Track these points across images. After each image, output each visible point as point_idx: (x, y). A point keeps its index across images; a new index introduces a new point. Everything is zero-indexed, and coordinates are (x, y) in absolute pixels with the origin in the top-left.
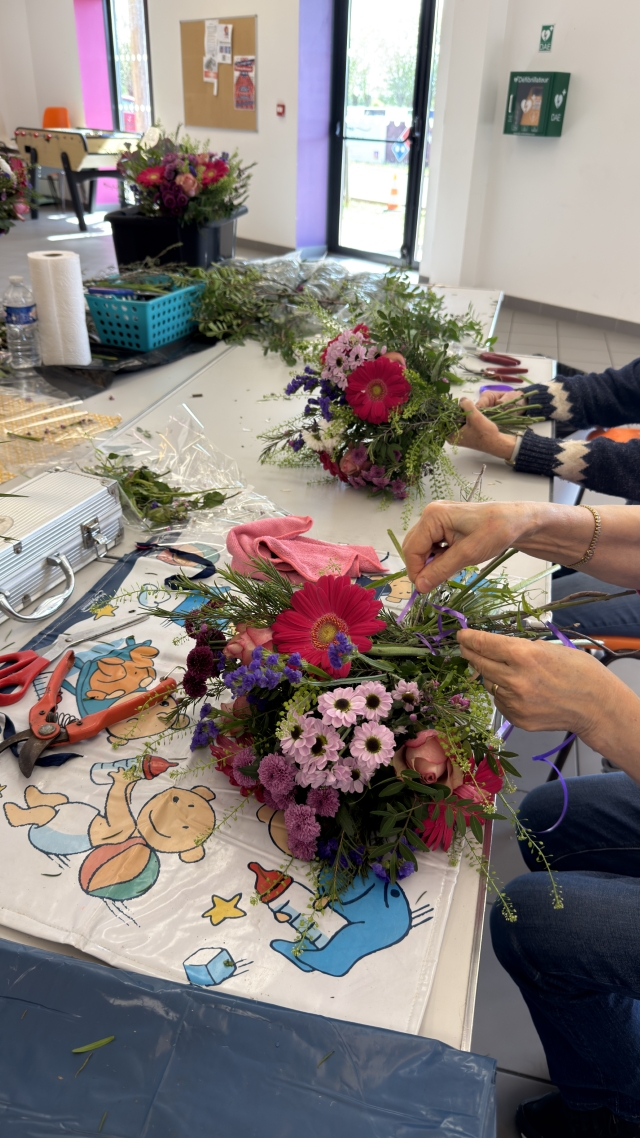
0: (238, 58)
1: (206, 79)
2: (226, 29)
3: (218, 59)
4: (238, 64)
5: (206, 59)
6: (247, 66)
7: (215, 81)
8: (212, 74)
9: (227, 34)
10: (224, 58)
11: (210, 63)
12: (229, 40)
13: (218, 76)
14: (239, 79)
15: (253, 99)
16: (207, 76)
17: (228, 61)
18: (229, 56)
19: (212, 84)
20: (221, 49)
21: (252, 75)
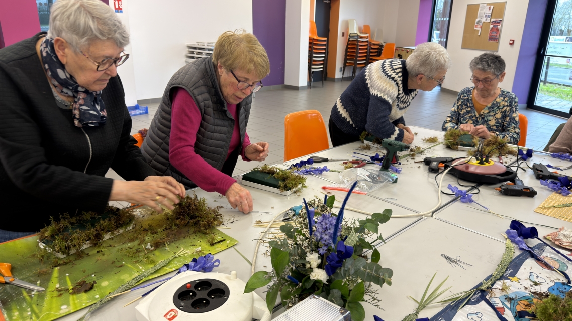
0: (493, 20)
1: (475, 28)
2: (490, 7)
3: (484, 20)
4: (493, 22)
5: (477, 20)
6: (497, 23)
7: (480, 29)
8: (479, 26)
9: (490, 10)
10: (486, 19)
11: (479, 21)
12: (491, 12)
13: (481, 27)
14: (492, 28)
15: (498, 37)
16: (476, 27)
17: (488, 21)
18: (489, 19)
19: (478, 30)
20: (486, 16)
21: (499, 27)
